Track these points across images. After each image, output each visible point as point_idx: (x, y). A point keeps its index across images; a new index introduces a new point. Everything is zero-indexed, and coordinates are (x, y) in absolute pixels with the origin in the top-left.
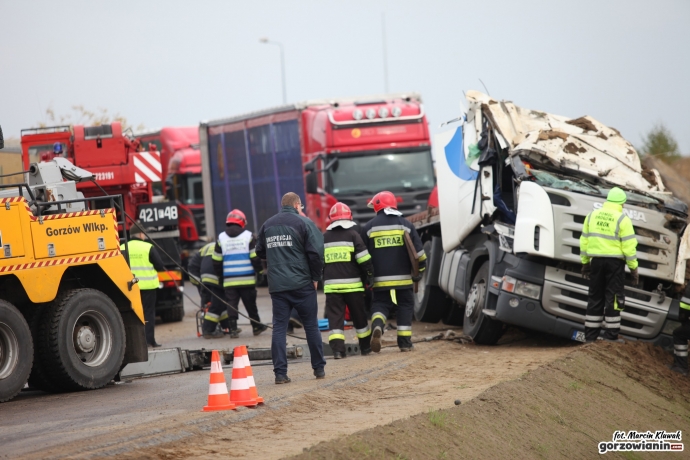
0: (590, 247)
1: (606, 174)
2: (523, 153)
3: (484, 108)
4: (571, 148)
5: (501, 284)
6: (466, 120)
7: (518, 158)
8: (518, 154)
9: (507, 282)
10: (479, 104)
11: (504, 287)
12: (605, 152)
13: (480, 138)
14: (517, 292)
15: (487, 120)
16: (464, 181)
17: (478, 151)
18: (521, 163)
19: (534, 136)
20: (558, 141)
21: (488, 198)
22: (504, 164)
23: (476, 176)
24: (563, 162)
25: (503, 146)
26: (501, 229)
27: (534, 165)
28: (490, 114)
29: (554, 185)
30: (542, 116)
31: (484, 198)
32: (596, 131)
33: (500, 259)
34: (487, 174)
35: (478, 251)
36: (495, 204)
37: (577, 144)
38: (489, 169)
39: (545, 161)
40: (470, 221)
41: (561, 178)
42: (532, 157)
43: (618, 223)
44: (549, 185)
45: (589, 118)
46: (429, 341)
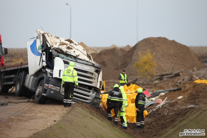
0: (64, 79)
1: (78, 56)
2: (55, 49)
3: (43, 35)
4: (68, 48)
5: (48, 86)
6: (37, 38)
7: (54, 50)
8: (54, 49)
9: (51, 86)
10: (42, 34)
11: (49, 87)
12: (77, 49)
13: (42, 44)
14: (53, 89)
15: (44, 38)
16: (36, 56)
17: (41, 47)
18: (55, 52)
19: (58, 44)
20: (65, 46)
21: (44, 61)
22: (49, 51)
23: (41, 55)
24: (66, 52)
25: (49, 46)
26: (48, 71)
27: (58, 52)
28: (45, 37)
29: (64, 58)
30: (58, 38)
31: (43, 61)
32: (74, 43)
33: (47, 79)
34: (44, 54)
35: (40, 76)
36: (46, 63)
37: (70, 47)
38: (45, 53)
39: (61, 51)
40: (38, 68)
41: (67, 57)
42: (57, 50)
43: (73, 72)
44: (63, 58)
45: (71, 39)
46: (26, 102)
